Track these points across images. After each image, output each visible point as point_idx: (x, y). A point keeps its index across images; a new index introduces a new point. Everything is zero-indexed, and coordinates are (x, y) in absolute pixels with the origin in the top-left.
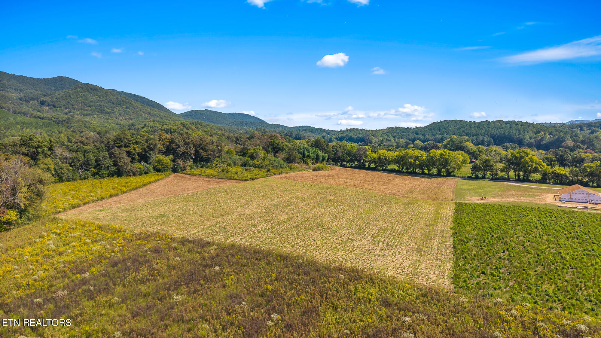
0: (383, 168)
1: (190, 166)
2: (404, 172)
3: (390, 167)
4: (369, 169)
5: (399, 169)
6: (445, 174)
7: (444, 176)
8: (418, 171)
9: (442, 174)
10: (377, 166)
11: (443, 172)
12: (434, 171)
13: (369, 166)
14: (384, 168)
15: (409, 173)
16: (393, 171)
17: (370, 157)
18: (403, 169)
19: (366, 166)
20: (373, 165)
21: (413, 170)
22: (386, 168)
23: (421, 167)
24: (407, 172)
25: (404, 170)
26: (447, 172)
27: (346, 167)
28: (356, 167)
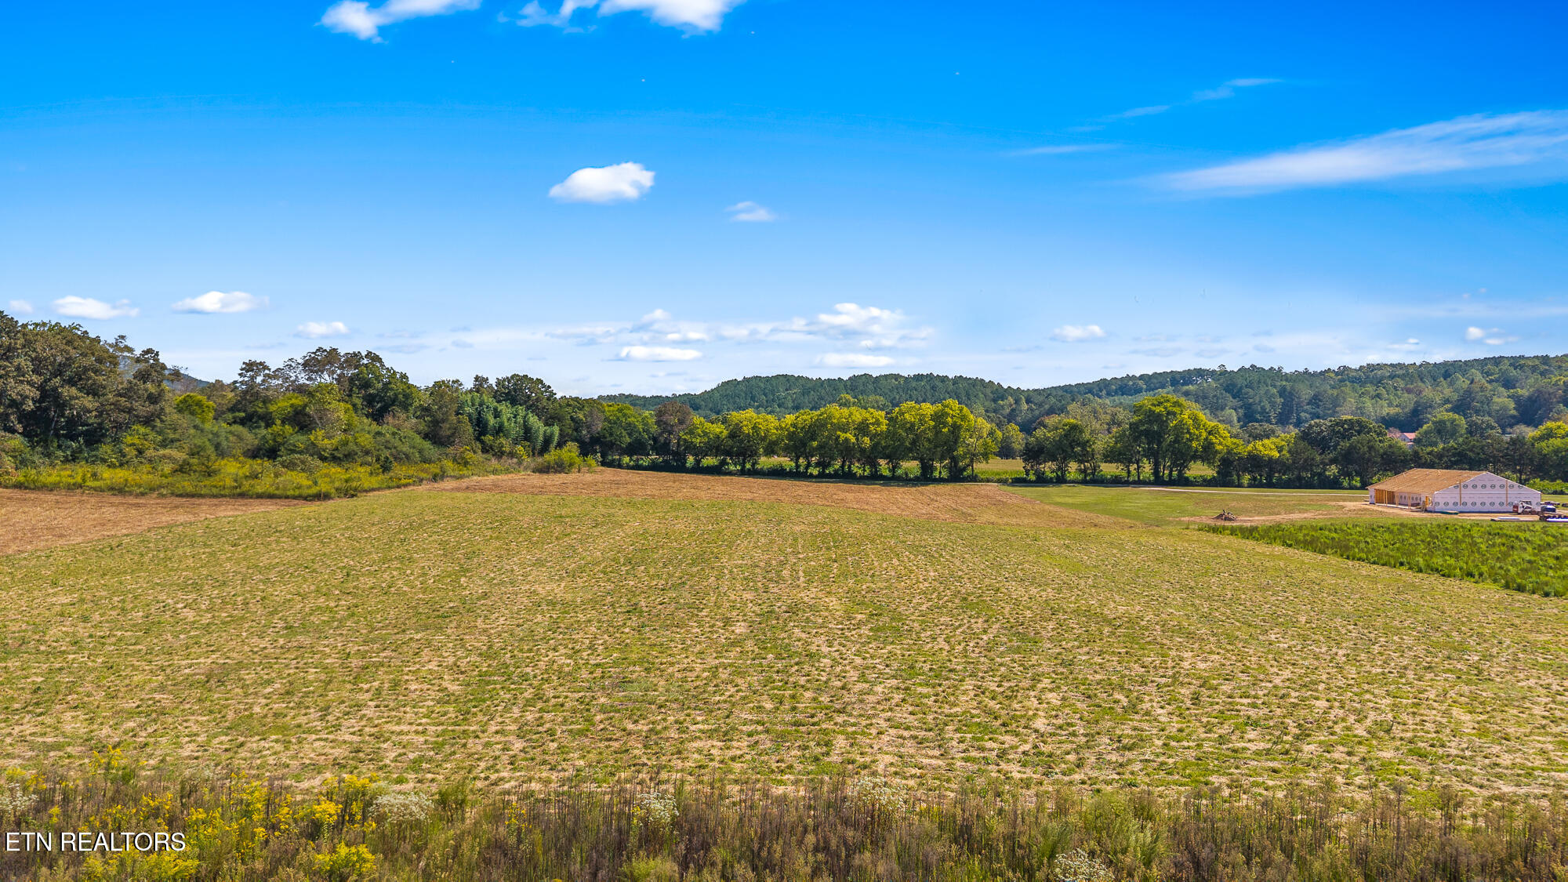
2: (811, 476)
3: (765, 462)
4: (698, 469)
5: (798, 466)
6: (945, 475)
7: (941, 480)
8: (857, 468)
9: (936, 474)
10: (723, 463)
11: (940, 468)
12: (911, 466)
13: (698, 462)
14: (748, 466)
15: (830, 476)
16: (778, 473)
18: (808, 465)
19: (688, 465)
20: (709, 461)
21: (843, 466)
22: (753, 465)
23: (870, 458)
24: (821, 475)
25: (815, 472)
26: (950, 469)
27: (620, 466)
28: (654, 467)
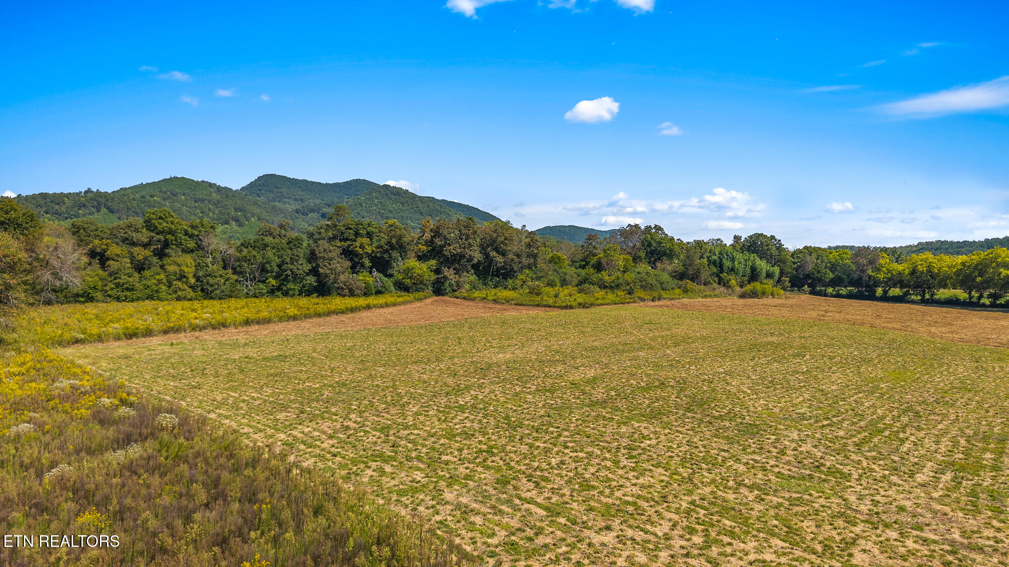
0: (923, 296)
1: (471, 283)
2: (984, 305)
3: (943, 294)
4: (885, 298)
5: (971, 298)
10: (907, 294)
13: (885, 292)
14: (927, 296)
15: (1001, 306)
17: (889, 271)
18: (981, 297)
19: (877, 295)
20: (896, 291)
22: (932, 295)
24: (993, 306)
25: (987, 301)
27: (825, 295)
28: (850, 296)
